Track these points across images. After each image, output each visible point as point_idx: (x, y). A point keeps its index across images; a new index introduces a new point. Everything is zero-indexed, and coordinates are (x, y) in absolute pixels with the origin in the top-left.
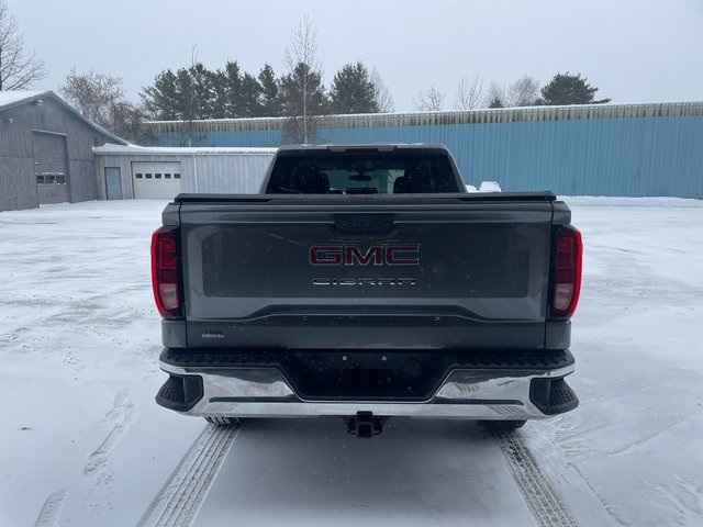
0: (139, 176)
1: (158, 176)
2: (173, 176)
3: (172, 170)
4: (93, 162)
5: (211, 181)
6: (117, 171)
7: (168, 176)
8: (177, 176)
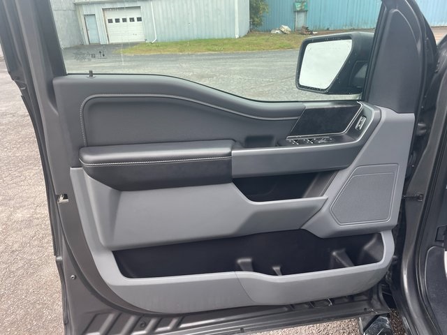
0: (110, 21)
1: (124, 20)
2: (136, 19)
3: (135, 15)
4: (75, 11)
5: (166, 22)
6: (93, 17)
7: (132, 20)
8: (139, 19)
